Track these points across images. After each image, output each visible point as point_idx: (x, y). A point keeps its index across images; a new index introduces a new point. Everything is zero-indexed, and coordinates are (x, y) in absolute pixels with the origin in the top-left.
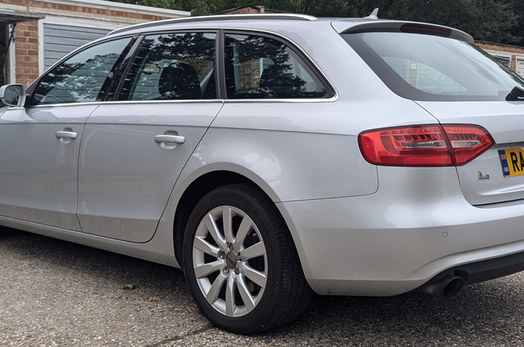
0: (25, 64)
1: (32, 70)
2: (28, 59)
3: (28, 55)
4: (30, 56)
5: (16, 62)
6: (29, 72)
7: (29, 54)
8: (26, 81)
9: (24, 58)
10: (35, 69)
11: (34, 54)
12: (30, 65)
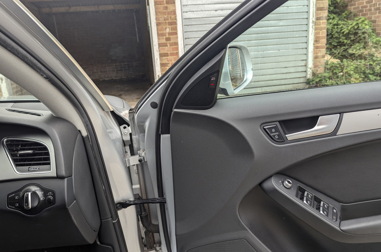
0: (164, 13)
1: (171, 17)
2: (166, 8)
3: (166, 5)
4: (168, 6)
5: (156, 12)
6: (168, 20)
7: (166, 3)
8: (166, 28)
9: (162, 8)
10: (173, 16)
11: (171, 3)
12: (169, 13)
